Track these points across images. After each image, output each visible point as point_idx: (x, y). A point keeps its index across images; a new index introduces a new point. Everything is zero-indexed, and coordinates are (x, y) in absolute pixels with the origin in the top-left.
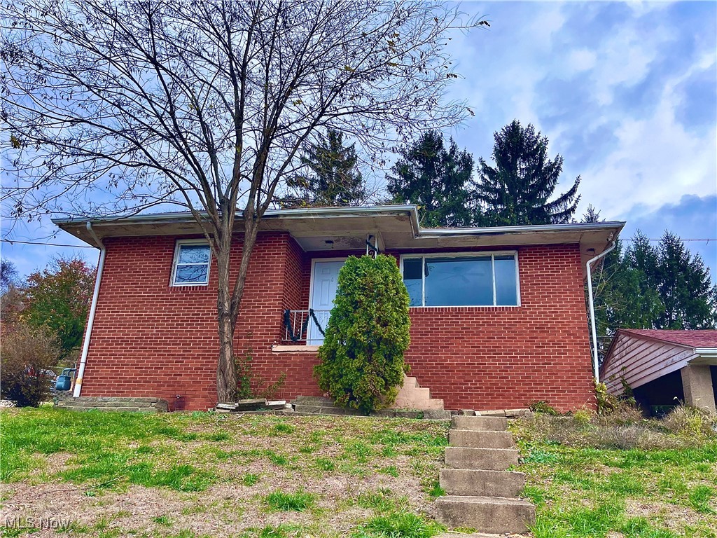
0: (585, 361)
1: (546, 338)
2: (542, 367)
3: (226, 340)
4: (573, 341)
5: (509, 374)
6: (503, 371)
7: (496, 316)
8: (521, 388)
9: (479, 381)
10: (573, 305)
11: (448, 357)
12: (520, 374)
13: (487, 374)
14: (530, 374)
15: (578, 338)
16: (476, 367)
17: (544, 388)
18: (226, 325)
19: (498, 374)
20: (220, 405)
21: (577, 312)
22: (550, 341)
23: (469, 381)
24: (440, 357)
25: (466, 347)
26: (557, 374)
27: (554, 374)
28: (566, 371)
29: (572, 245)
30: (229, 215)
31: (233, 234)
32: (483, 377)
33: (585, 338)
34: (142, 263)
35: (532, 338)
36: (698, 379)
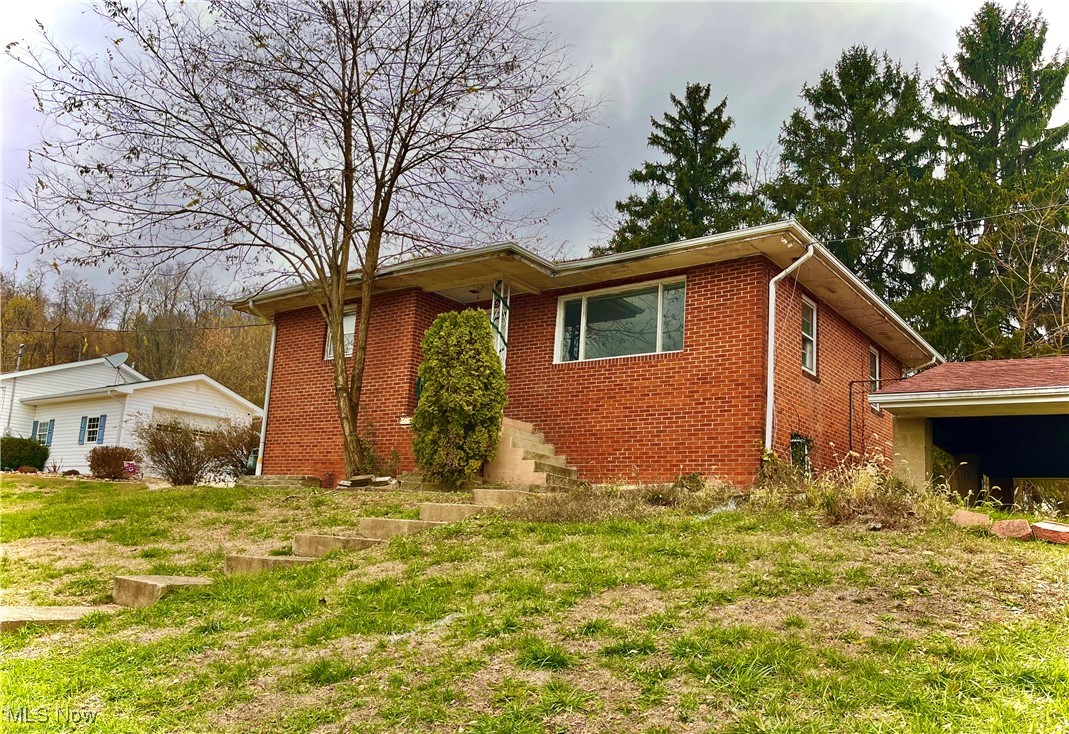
0: (753, 419)
1: (708, 391)
2: (700, 430)
3: (343, 415)
4: (740, 393)
5: (662, 440)
6: (655, 436)
7: (653, 366)
8: (674, 457)
9: (627, 450)
10: (745, 344)
11: (597, 422)
12: (673, 440)
13: (638, 441)
14: (686, 439)
15: (747, 388)
16: (626, 433)
17: (700, 456)
18: (342, 400)
19: (649, 441)
20: (342, 482)
21: (749, 353)
22: (713, 395)
23: (618, 450)
24: (588, 423)
25: (617, 409)
26: (717, 438)
27: (713, 438)
28: (729, 433)
29: (753, 258)
30: (339, 280)
31: (372, 296)
32: (632, 445)
33: (756, 388)
34: (302, 336)
35: (691, 392)
36: (905, 438)
